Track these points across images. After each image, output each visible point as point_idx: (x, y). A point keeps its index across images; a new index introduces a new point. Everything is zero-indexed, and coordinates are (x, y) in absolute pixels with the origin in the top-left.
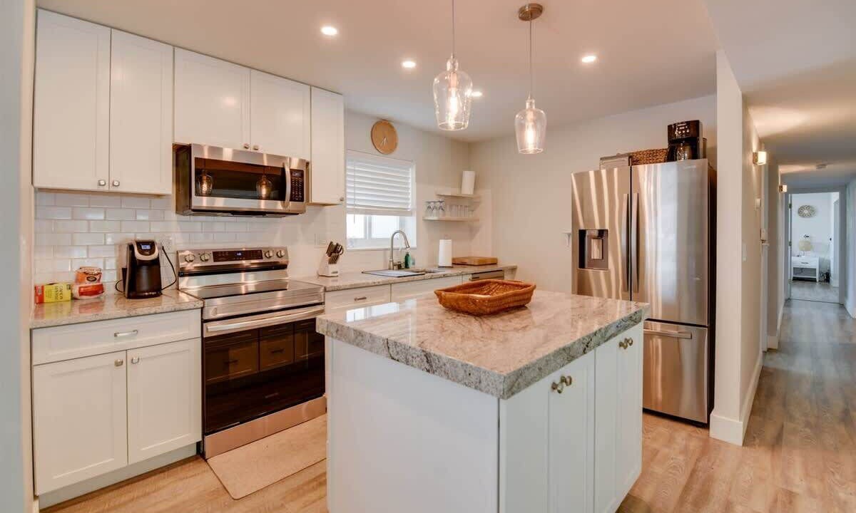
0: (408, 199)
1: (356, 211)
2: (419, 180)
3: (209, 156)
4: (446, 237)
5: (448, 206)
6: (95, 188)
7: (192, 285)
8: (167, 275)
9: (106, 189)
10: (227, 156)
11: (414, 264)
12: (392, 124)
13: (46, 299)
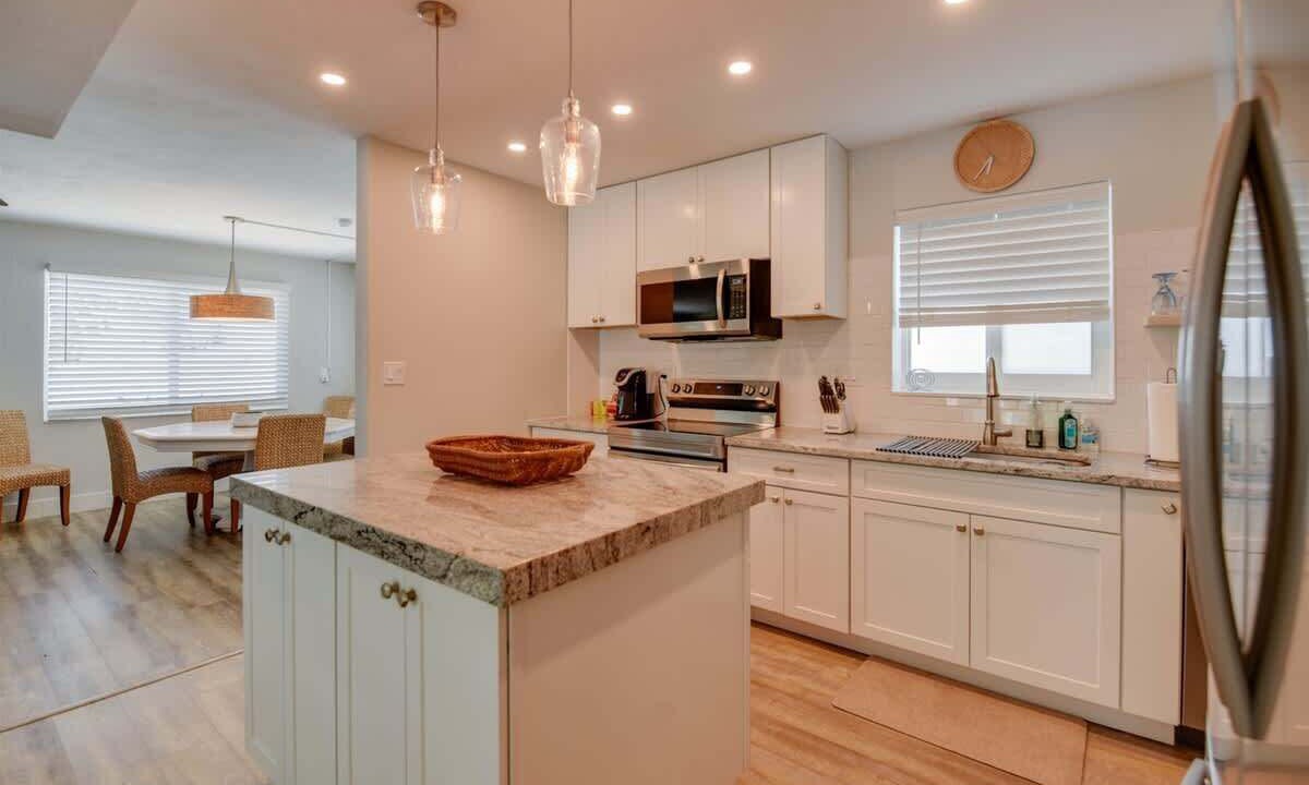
9: (599, 323)
13: (594, 413)
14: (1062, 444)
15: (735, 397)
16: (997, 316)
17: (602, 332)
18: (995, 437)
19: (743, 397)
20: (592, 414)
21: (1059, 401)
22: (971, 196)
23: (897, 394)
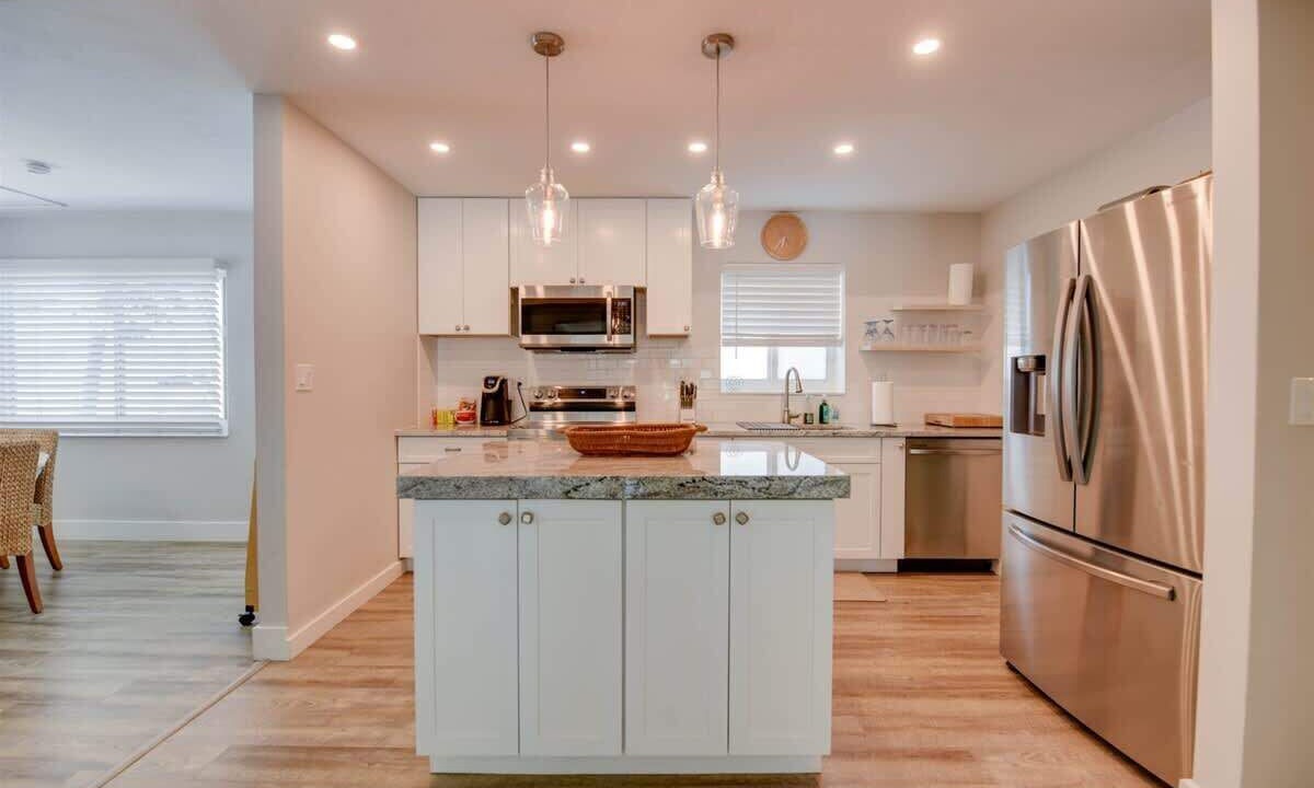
0: (837, 321)
1: (739, 342)
2: (850, 291)
3: (546, 294)
4: (883, 378)
5: (905, 328)
6: (453, 332)
7: (549, 421)
8: (519, 411)
9: (462, 332)
10: (541, 294)
11: (836, 417)
12: (799, 216)
13: (439, 421)
14: (822, 420)
15: (602, 400)
16: (774, 342)
17: (440, 340)
18: (790, 417)
19: (608, 400)
20: (435, 423)
21: (821, 395)
22: (768, 259)
23: (723, 394)
